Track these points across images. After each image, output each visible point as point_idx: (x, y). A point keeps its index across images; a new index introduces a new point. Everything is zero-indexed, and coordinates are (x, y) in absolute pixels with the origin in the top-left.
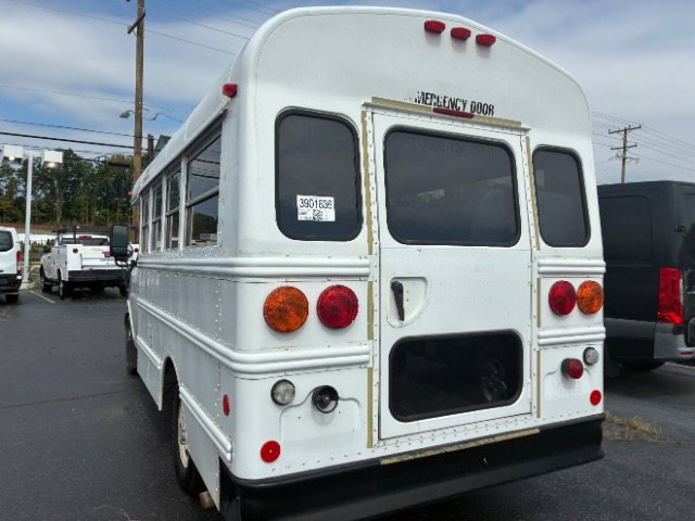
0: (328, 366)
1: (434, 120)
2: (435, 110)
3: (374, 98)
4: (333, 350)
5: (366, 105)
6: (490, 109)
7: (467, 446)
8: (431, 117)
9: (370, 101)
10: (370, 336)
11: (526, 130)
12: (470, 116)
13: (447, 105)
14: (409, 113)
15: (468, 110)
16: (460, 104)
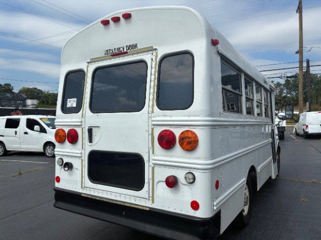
0: (72, 156)
1: (112, 60)
2: (112, 55)
3: (91, 59)
4: (73, 151)
5: (88, 63)
6: (136, 46)
7: (112, 202)
8: (110, 59)
9: (89, 61)
10: (82, 148)
11: (156, 49)
12: (127, 53)
13: (116, 51)
14: (102, 60)
15: (125, 50)
16: (121, 49)
